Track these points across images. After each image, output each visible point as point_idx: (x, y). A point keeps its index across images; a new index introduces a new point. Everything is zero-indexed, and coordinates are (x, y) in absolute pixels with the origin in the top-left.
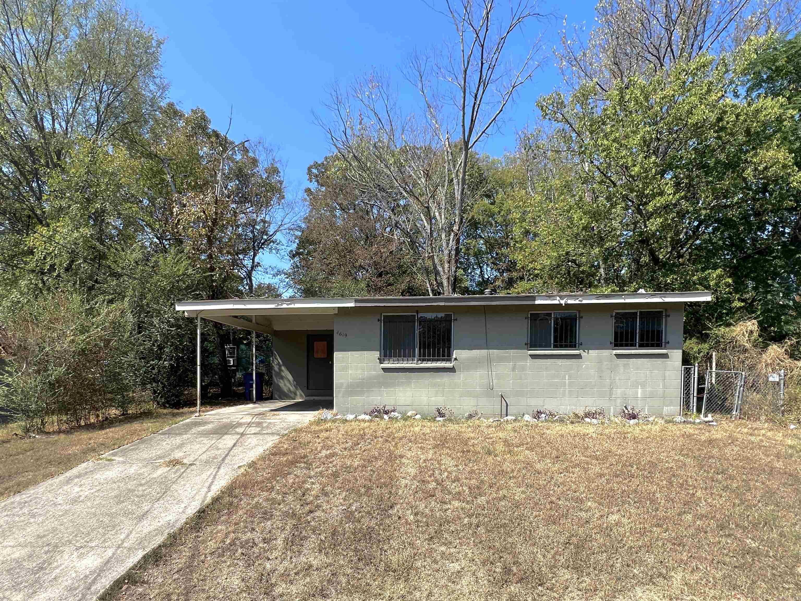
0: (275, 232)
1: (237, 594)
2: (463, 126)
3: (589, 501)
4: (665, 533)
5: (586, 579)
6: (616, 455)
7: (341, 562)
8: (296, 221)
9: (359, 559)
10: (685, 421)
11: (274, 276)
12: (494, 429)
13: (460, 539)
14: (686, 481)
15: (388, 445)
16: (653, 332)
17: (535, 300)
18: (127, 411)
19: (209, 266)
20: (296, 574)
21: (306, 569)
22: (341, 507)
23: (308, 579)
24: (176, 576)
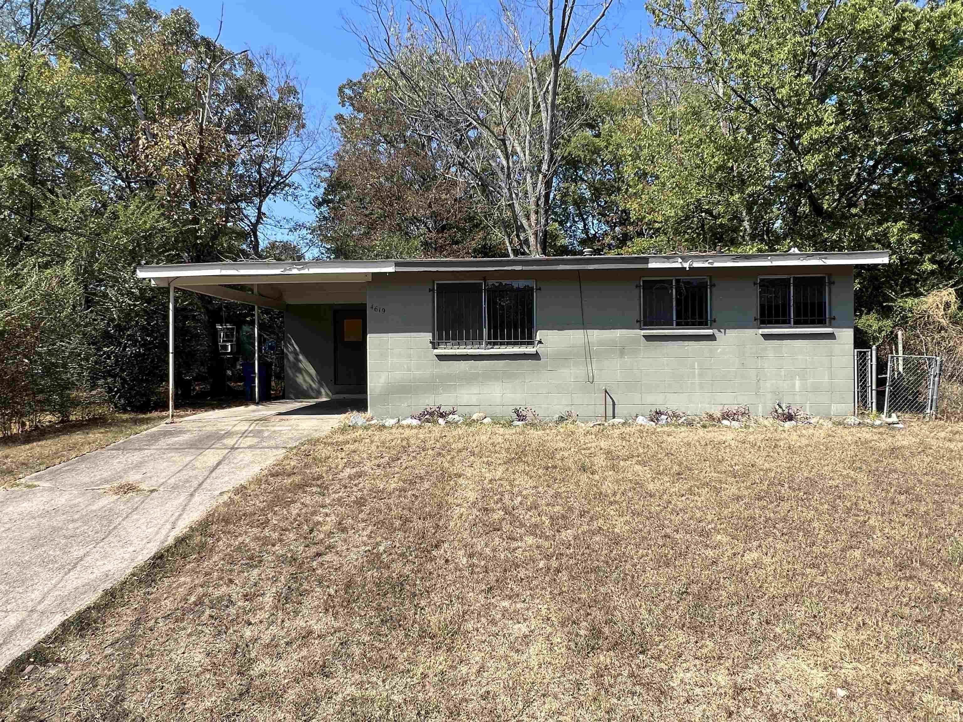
0: (291, 172)
1: (197, 676)
2: (551, 34)
3: (719, 533)
4: (822, 576)
5: (708, 643)
6: (761, 470)
7: (357, 626)
8: (320, 158)
9: (382, 621)
10: (860, 423)
11: (291, 231)
12: (593, 436)
13: (531, 589)
14: (856, 504)
15: (440, 459)
16: (813, 304)
17: (648, 263)
18: (68, 417)
19: (190, 217)
20: (287, 644)
21: (304, 637)
22: (363, 548)
23: (304, 652)
24: (109, 651)
